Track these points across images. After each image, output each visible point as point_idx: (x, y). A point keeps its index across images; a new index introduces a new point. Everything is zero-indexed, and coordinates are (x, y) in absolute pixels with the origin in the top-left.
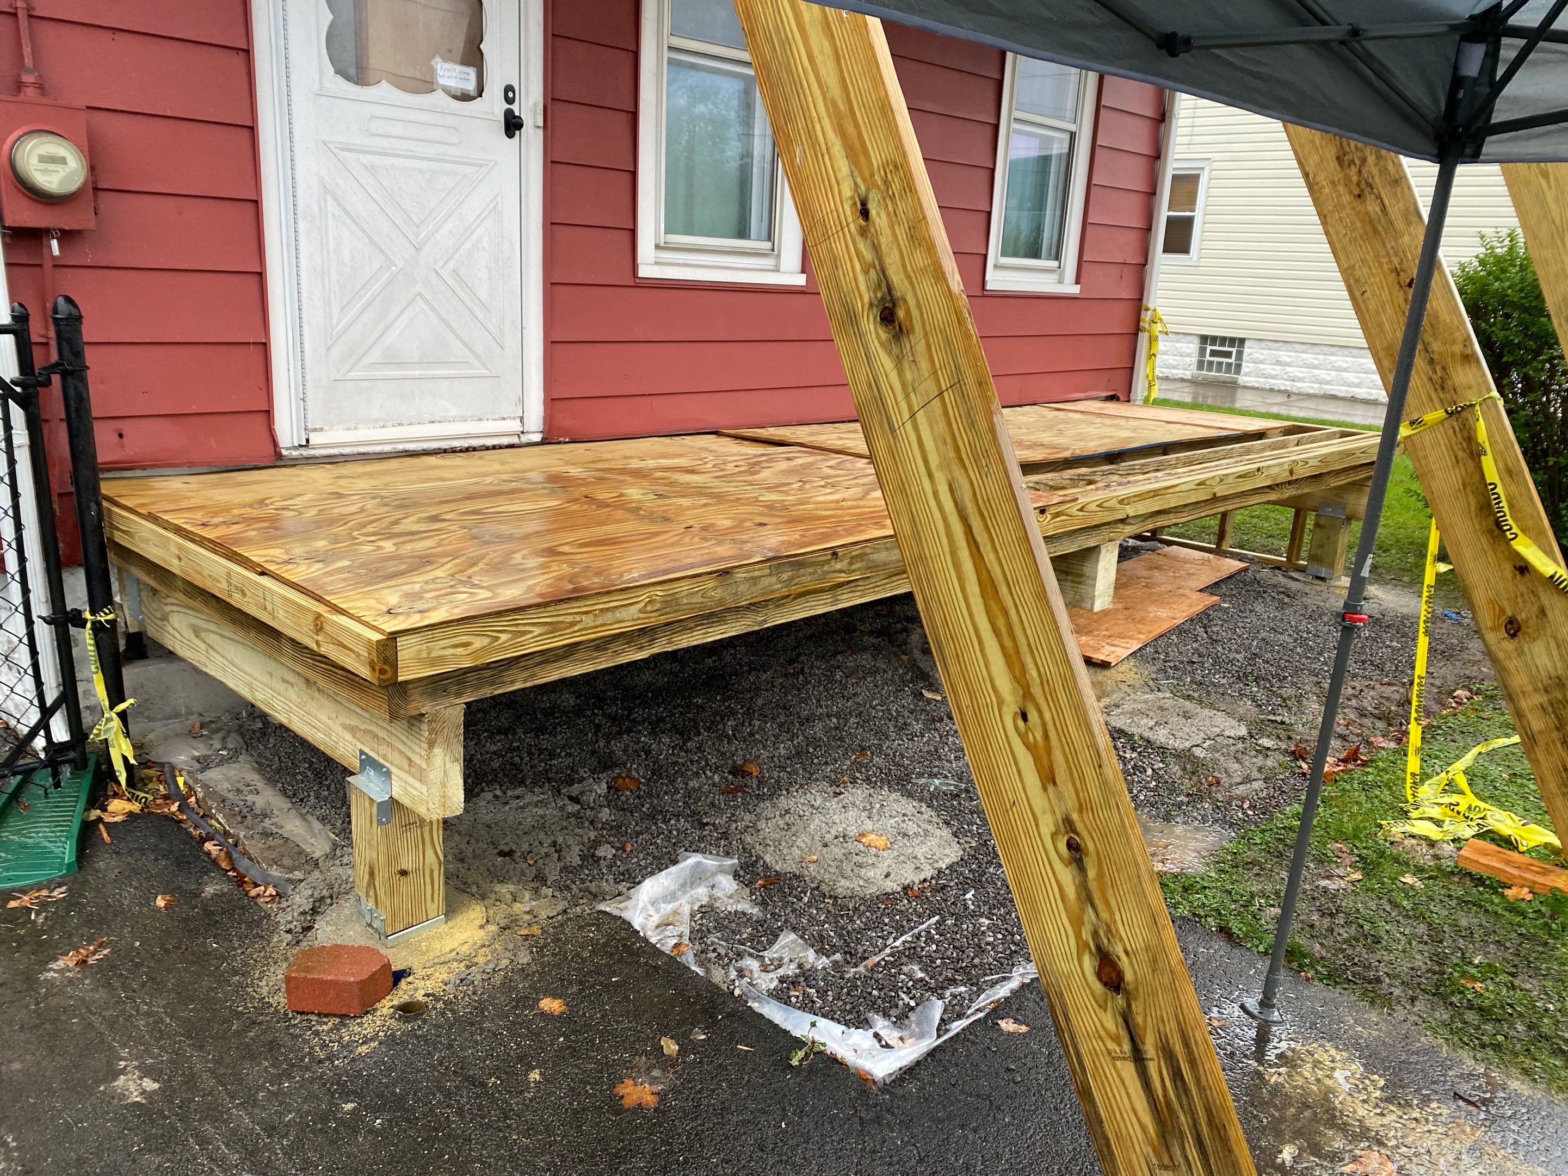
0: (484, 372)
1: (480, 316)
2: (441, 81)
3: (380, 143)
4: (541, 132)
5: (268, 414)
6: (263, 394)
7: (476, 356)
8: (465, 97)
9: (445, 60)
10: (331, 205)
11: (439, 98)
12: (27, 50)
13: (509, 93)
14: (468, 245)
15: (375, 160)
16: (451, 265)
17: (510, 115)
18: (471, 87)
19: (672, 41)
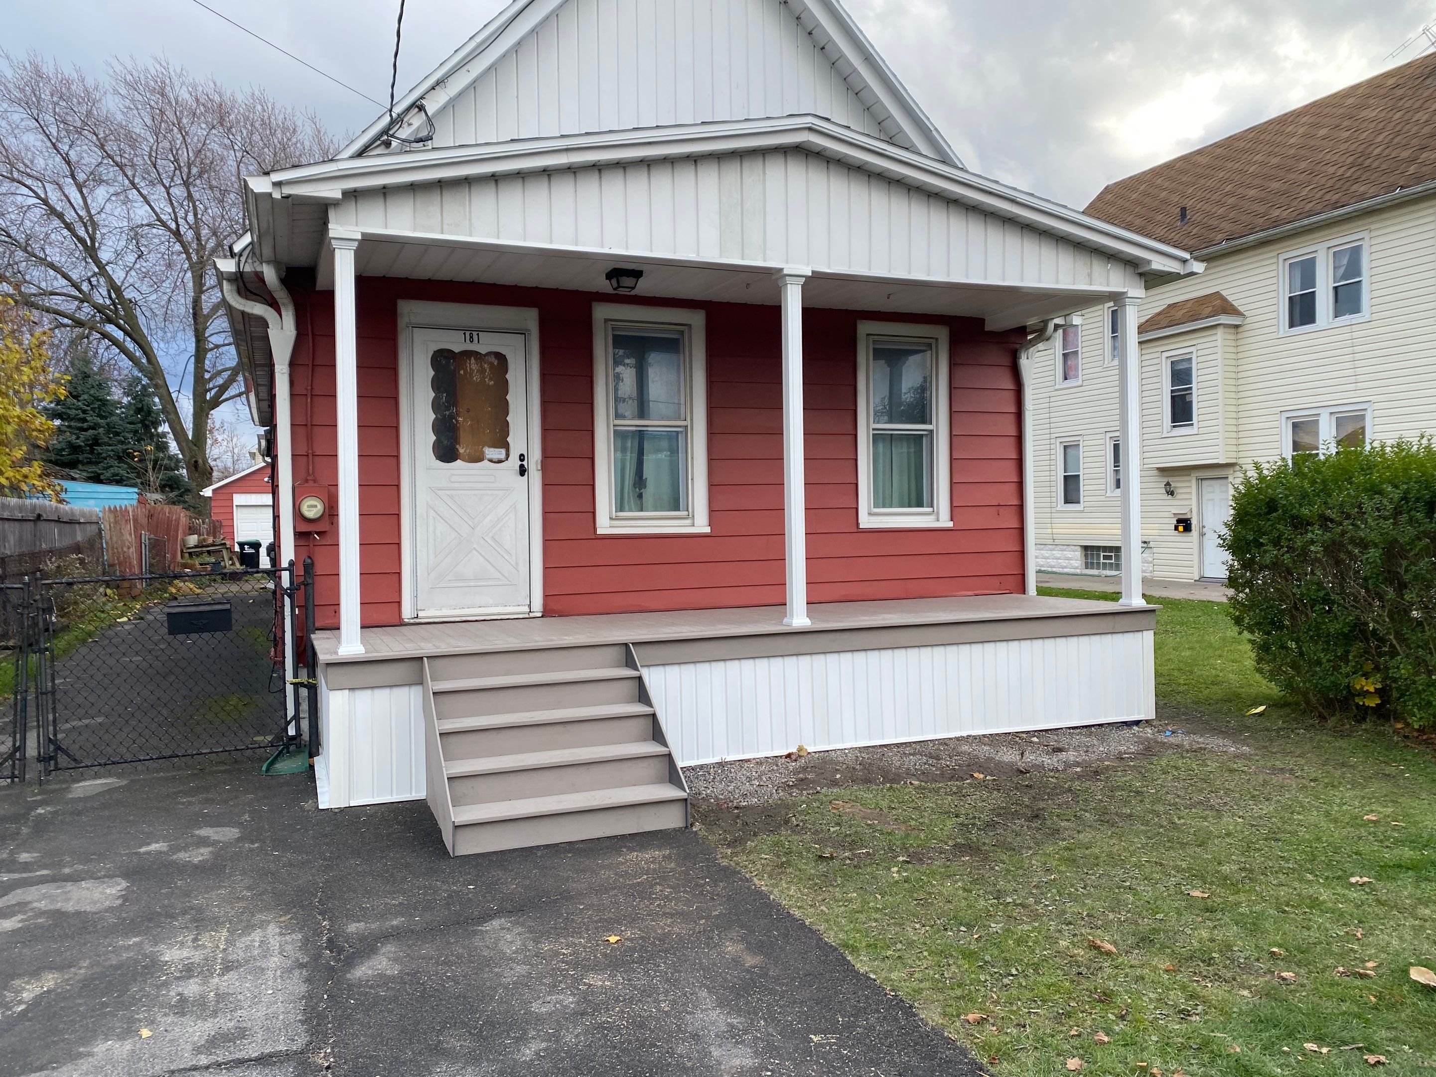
0: (508, 582)
1: (506, 557)
2: (488, 457)
3: (456, 485)
4: (540, 472)
5: (399, 603)
6: (397, 594)
7: (503, 575)
8: (500, 461)
9: (490, 447)
10: (432, 513)
11: (486, 463)
12: (311, 468)
13: (522, 457)
14: (499, 526)
15: (454, 492)
16: (491, 535)
17: (522, 467)
18: (503, 456)
19: (616, 422)
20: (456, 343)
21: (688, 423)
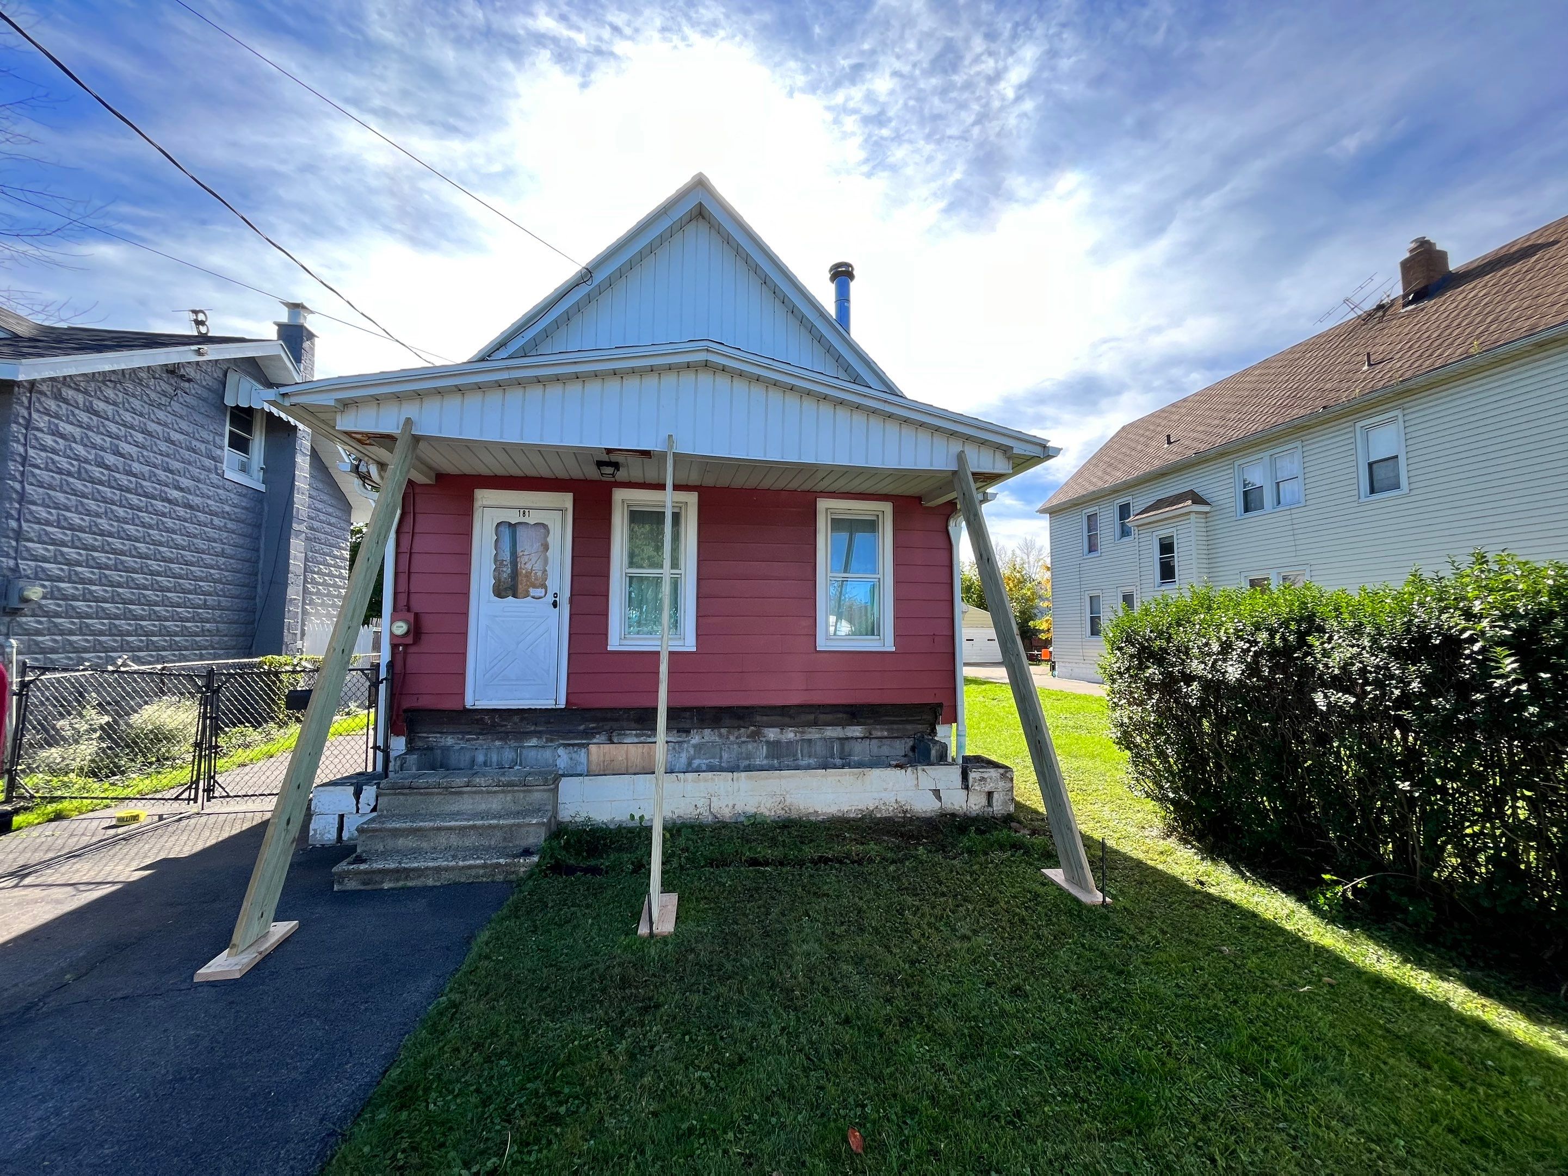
0: (541, 683)
1: (540, 667)
2: (532, 594)
3: (506, 614)
4: (568, 606)
5: (463, 694)
6: (462, 688)
8: (540, 598)
9: (534, 588)
11: (529, 599)
12: (406, 601)
13: (555, 595)
14: (537, 642)
16: (530, 649)
17: (555, 602)
18: (543, 594)
19: (628, 571)
20: (514, 517)
21: (682, 571)
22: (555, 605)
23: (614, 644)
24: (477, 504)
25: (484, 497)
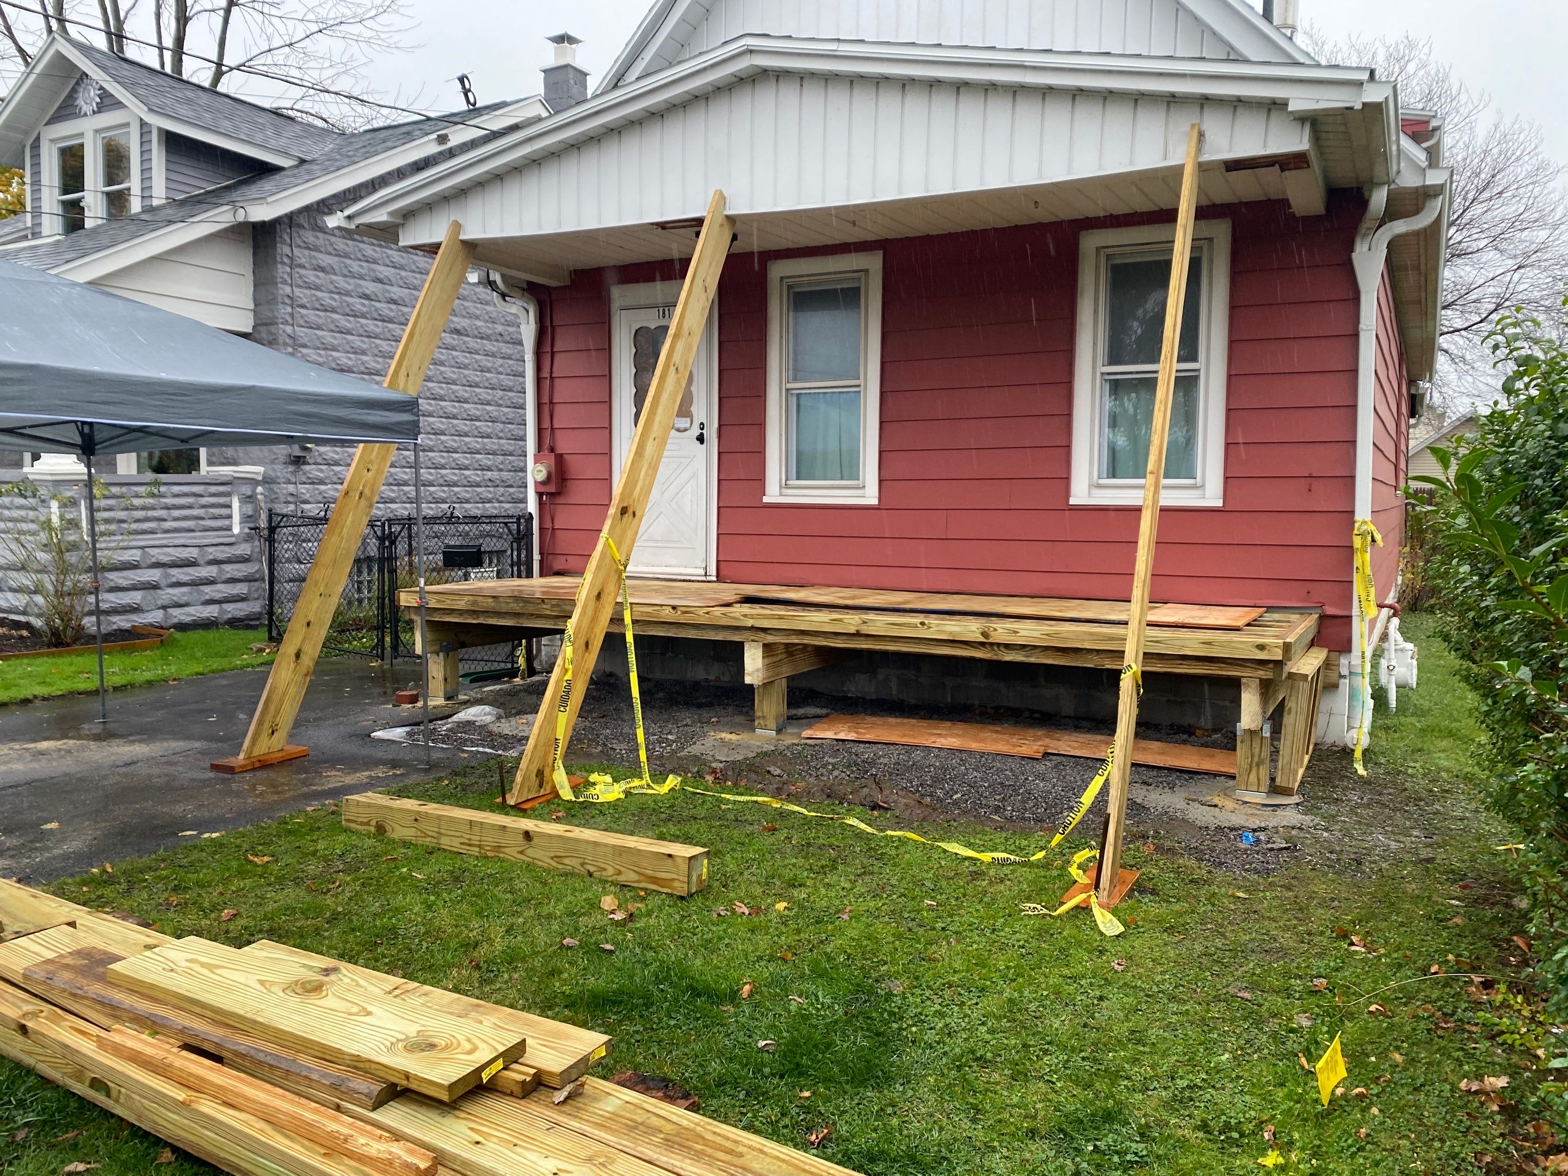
0: (688, 546)
1: (688, 522)
2: (676, 426)
4: (717, 440)
7: (684, 538)
8: (685, 430)
11: (676, 433)
12: (549, 439)
13: (702, 426)
16: (675, 500)
17: (702, 435)
18: (688, 425)
19: (789, 386)
20: (652, 320)
21: (861, 382)
22: (701, 439)
23: (773, 494)
24: (615, 306)
25: (619, 295)
